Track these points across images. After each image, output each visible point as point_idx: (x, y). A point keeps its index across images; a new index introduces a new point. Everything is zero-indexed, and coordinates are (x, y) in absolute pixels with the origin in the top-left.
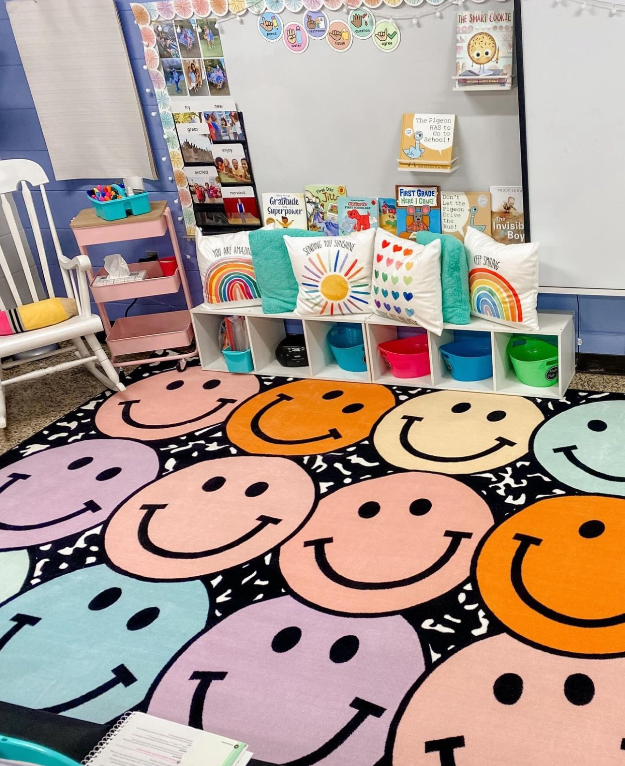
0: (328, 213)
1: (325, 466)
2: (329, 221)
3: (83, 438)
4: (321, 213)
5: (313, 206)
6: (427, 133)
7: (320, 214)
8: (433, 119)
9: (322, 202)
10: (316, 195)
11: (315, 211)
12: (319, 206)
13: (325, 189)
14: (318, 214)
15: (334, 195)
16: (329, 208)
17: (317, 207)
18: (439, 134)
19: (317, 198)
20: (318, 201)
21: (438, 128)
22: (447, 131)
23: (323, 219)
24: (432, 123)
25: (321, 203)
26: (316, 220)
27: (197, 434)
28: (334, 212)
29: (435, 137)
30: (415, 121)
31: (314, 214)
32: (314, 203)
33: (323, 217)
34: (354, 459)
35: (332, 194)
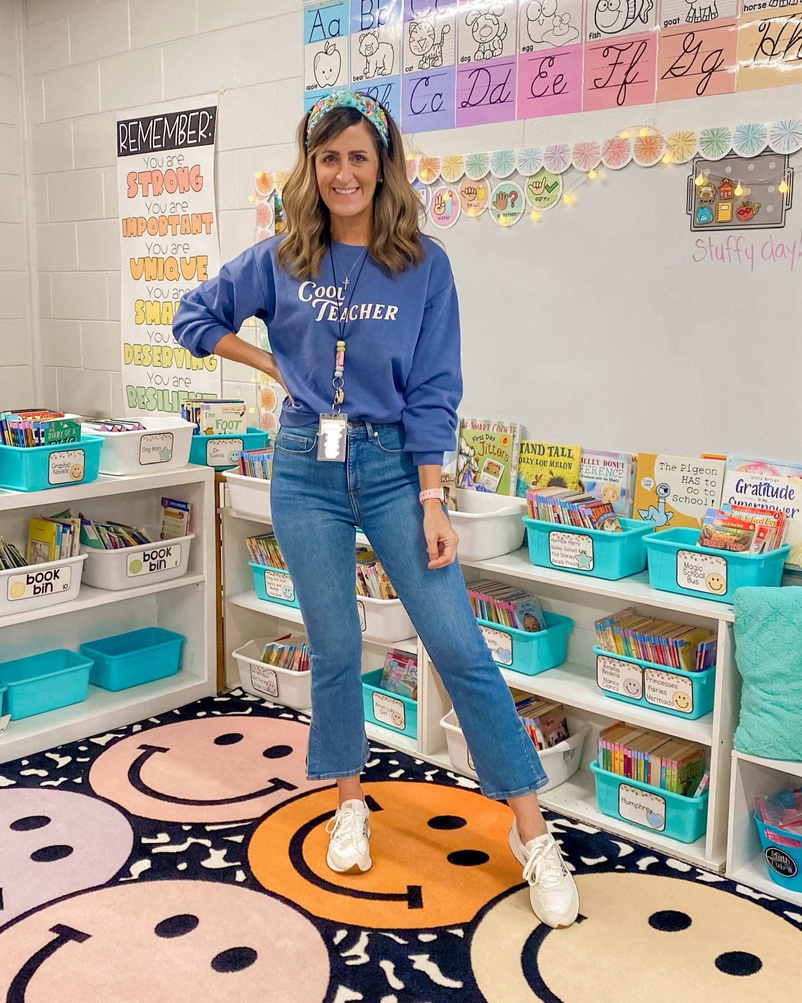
0: (483, 473)
1: (365, 959)
2: (481, 485)
3: (62, 787)
4: (474, 472)
5: (465, 459)
6: (678, 488)
7: (472, 473)
8: (687, 466)
9: (477, 455)
10: (471, 443)
11: (467, 467)
12: (473, 461)
13: (485, 437)
14: (469, 472)
15: (494, 447)
16: (485, 465)
17: (469, 462)
18: (696, 491)
19: (472, 448)
20: (472, 453)
21: (694, 481)
22: (709, 488)
23: (474, 480)
24: (685, 473)
25: (475, 457)
26: (465, 480)
27: (208, 828)
28: (491, 473)
29: (692, 496)
30: (657, 466)
31: (464, 471)
32: (467, 455)
33: (475, 477)
34: (421, 962)
35: (492, 445)
